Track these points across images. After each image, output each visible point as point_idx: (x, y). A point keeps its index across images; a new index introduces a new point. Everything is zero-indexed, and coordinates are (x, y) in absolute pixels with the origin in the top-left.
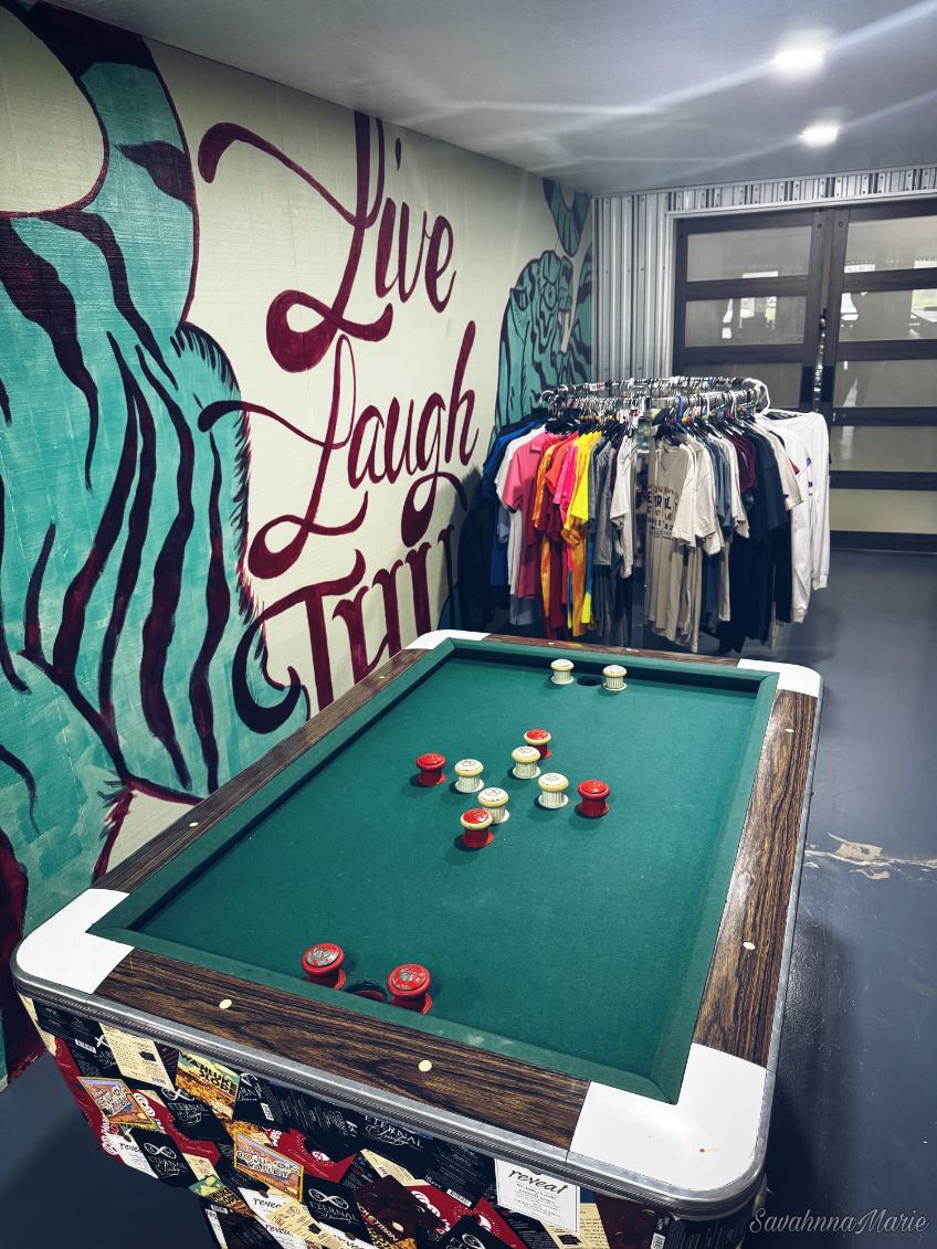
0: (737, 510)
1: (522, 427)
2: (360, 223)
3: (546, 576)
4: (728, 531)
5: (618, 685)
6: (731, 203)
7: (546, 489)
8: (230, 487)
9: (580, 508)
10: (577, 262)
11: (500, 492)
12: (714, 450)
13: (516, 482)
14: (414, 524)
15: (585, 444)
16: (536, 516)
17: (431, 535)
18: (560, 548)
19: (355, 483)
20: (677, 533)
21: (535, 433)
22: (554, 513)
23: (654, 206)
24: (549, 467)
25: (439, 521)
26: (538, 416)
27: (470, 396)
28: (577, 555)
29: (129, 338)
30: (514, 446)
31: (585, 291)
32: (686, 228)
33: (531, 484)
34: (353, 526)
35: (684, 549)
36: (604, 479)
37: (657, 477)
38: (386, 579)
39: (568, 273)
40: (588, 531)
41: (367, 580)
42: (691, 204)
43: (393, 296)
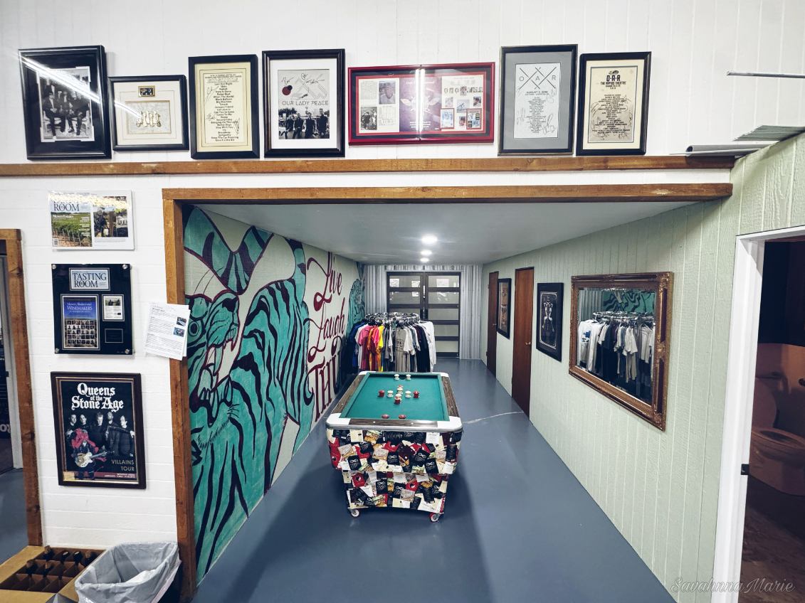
0: (418, 344)
1: (359, 324)
2: (328, 276)
3: (371, 363)
4: (416, 349)
5: (409, 379)
6: (400, 269)
7: (371, 340)
8: (306, 340)
9: (381, 344)
10: (362, 281)
11: (357, 341)
12: (411, 330)
13: (361, 338)
14: (334, 349)
15: (381, 328)
16: (368, 346)
17: (336, 353)
18: (375, 354)
19: (324, 338)
20: (404, 350)
21: (365, 326)
22: (373, 346)
23: (381, 268)
24: (372, 334)
25: (338, 350)
26: (365, 322)
27: (344, 316)
28: (379, 356)
29: (296, 305)
30: (360, 329)
31: (364, 288)
32: (389, 275)
33: (366, 339)
34: (323, 350)
35: (406, 354)
36: (386, 336)
37: (397, 337)
38: (328, 364)
39: (361, 284)
40: (383, 350)
41: (325, 365)
42: (390, 268)
43: (332, 292)
